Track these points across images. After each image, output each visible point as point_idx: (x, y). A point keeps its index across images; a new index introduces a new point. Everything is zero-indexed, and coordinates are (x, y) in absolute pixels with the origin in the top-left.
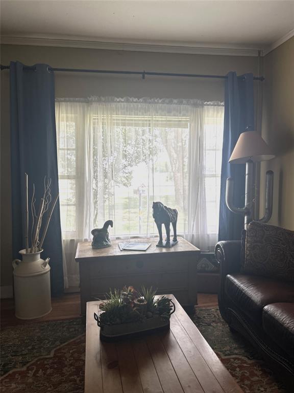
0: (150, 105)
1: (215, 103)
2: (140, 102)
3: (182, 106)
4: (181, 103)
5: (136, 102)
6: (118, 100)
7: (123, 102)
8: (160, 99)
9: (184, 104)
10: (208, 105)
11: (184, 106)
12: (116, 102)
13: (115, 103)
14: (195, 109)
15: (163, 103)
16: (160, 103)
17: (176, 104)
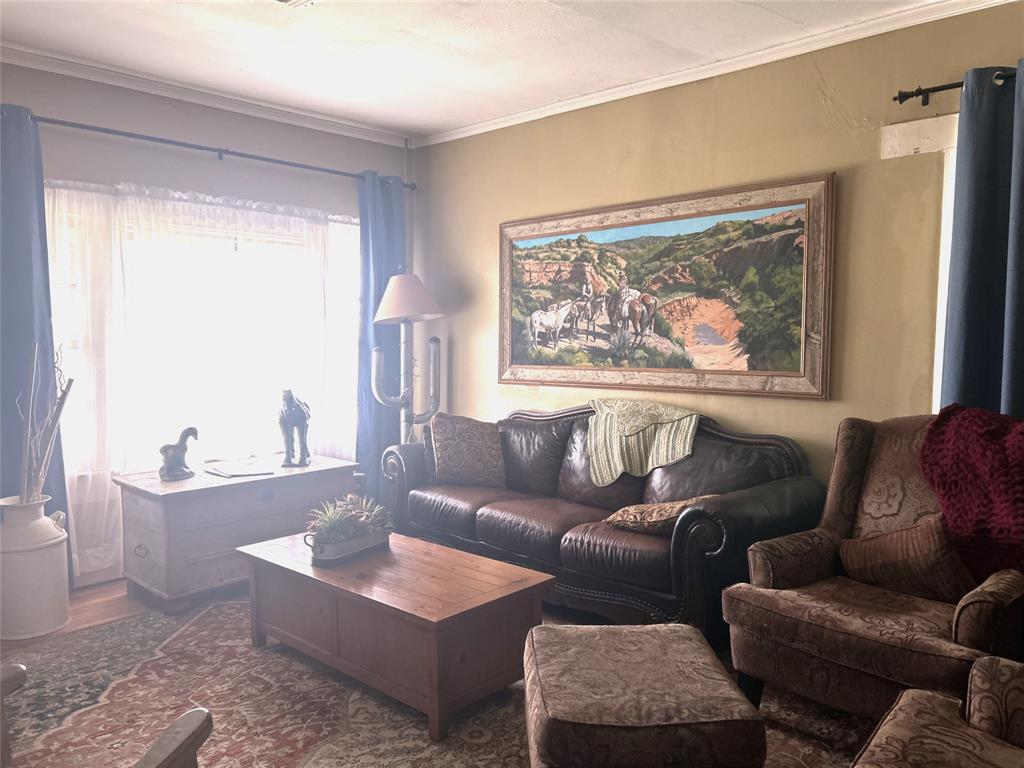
0: (237, 212)
1: (347, 220)
2: (218, 204)
3: (293, 218)
4: (291, 213)
5: (211, 204)
6: (176, 196)
7: (186, 201)
8: (254, 202)
9: (296, 216)
10: (335, 221)
11: (297, 218)
12: (173, 199)
13: (172, 202)
14: (314, 226)
15: (260, 209)
16: (255, 210)
17: (283, 214)
